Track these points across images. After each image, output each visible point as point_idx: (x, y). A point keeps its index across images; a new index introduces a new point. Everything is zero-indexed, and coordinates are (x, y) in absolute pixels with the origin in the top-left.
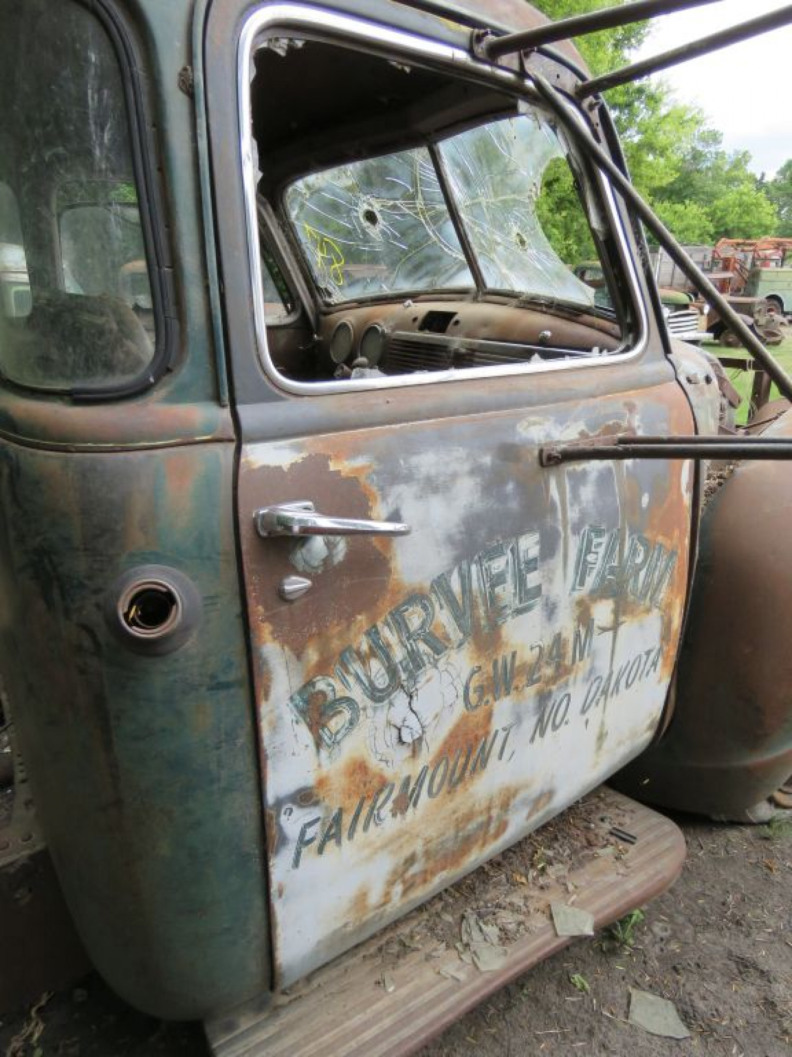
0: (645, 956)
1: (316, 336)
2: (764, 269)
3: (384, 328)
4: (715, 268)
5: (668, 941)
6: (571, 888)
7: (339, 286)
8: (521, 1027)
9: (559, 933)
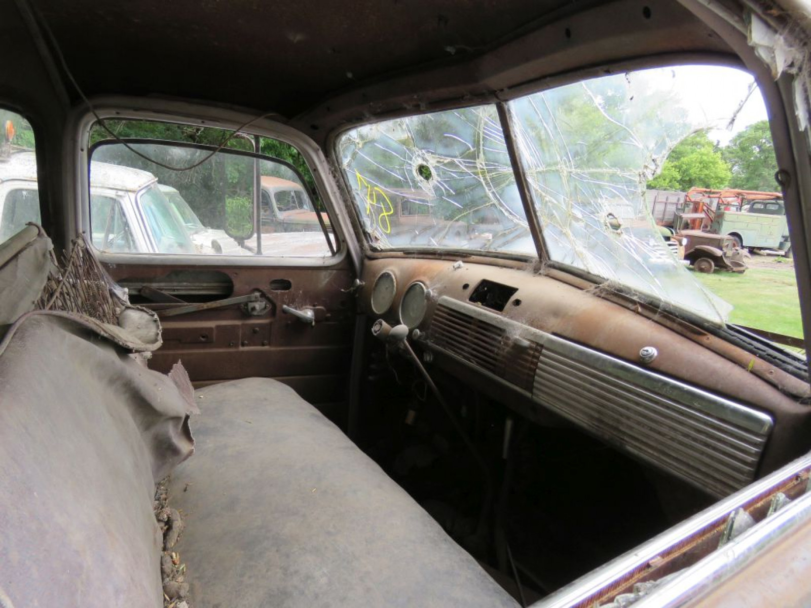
1: (358, 281)
2: (726, 212)
3: (430, 290)
4: (686, 209)
7: (386, 234)
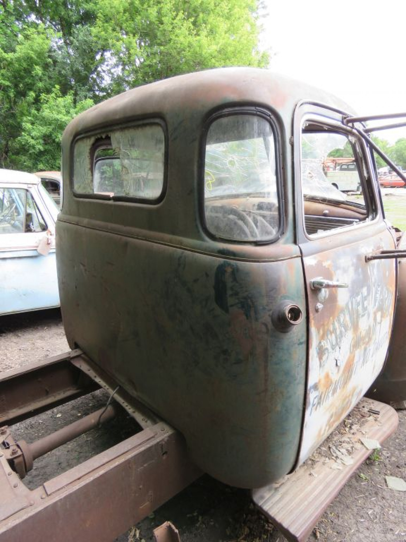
0: (384, 464)
5: (391, 458)
6: (364, 433)
7: (209, 191)
8: (349, 496)
9: (369, 448)
